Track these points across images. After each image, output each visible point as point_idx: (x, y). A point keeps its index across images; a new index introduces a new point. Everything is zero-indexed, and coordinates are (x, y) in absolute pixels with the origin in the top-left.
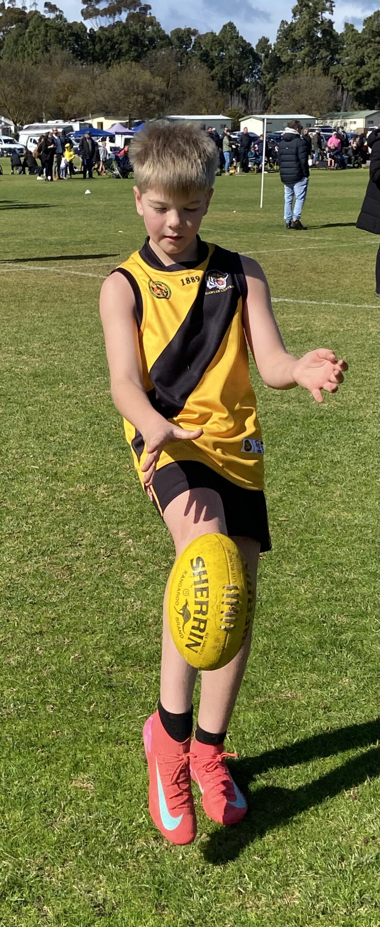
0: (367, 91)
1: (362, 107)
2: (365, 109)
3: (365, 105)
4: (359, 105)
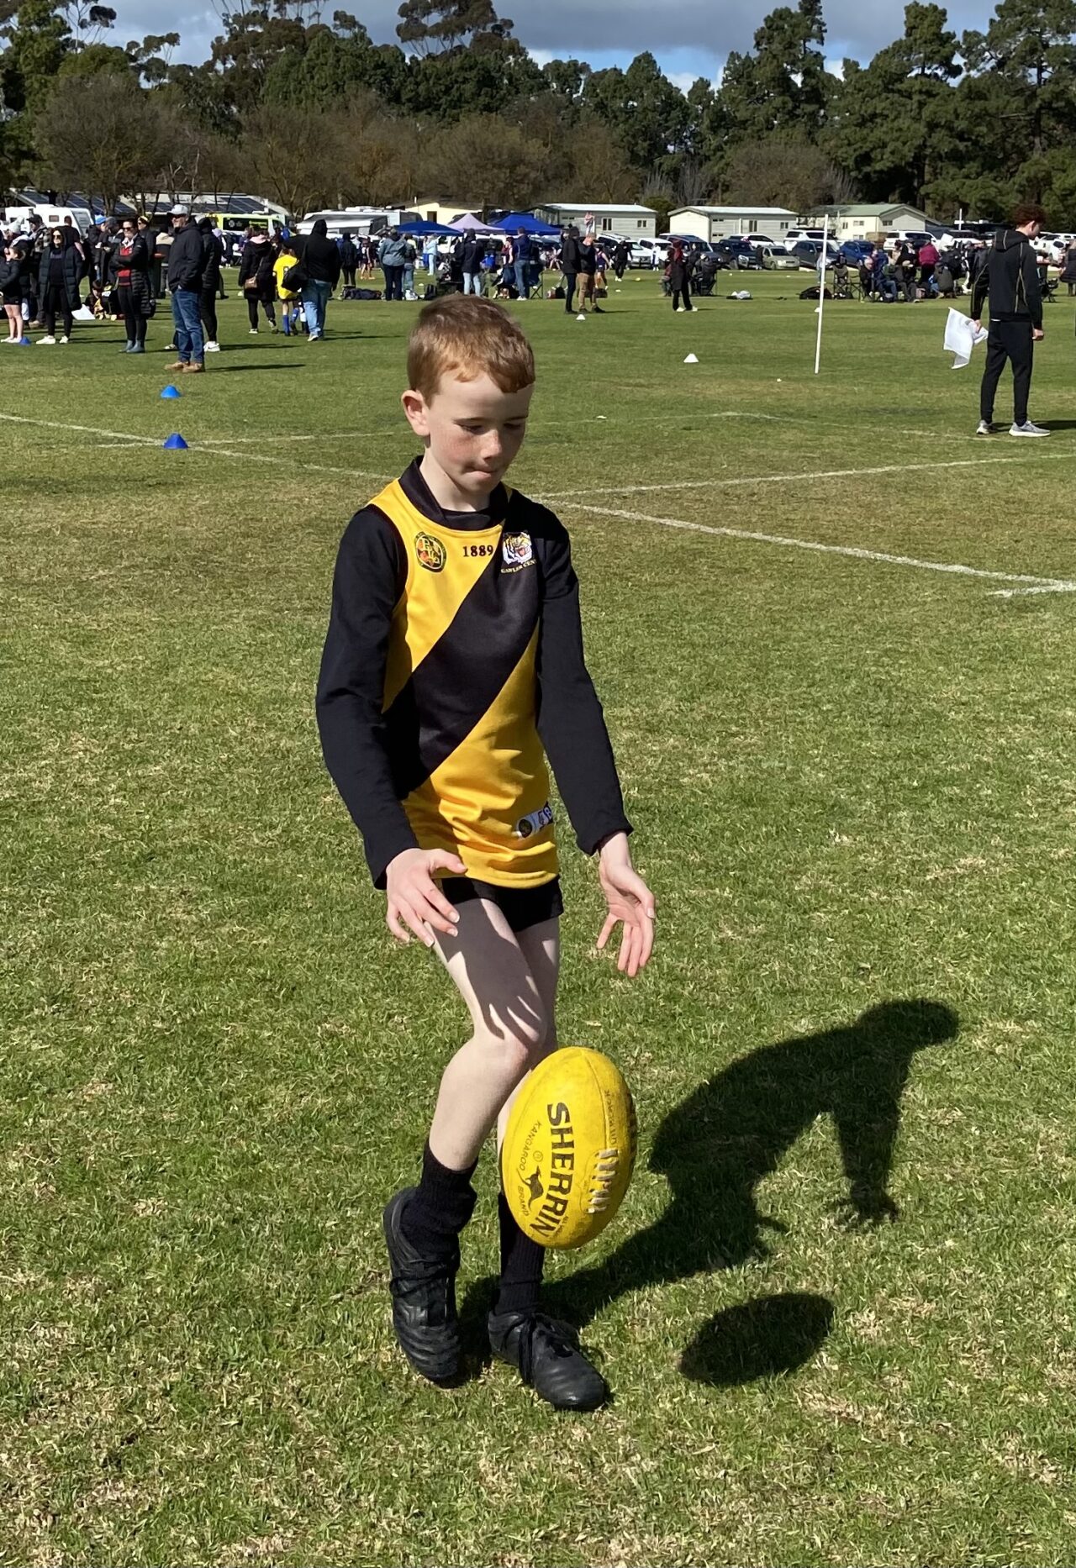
0: (880, 172)
1: (871, 199)
2: (875, 202)
3: (875, 195)
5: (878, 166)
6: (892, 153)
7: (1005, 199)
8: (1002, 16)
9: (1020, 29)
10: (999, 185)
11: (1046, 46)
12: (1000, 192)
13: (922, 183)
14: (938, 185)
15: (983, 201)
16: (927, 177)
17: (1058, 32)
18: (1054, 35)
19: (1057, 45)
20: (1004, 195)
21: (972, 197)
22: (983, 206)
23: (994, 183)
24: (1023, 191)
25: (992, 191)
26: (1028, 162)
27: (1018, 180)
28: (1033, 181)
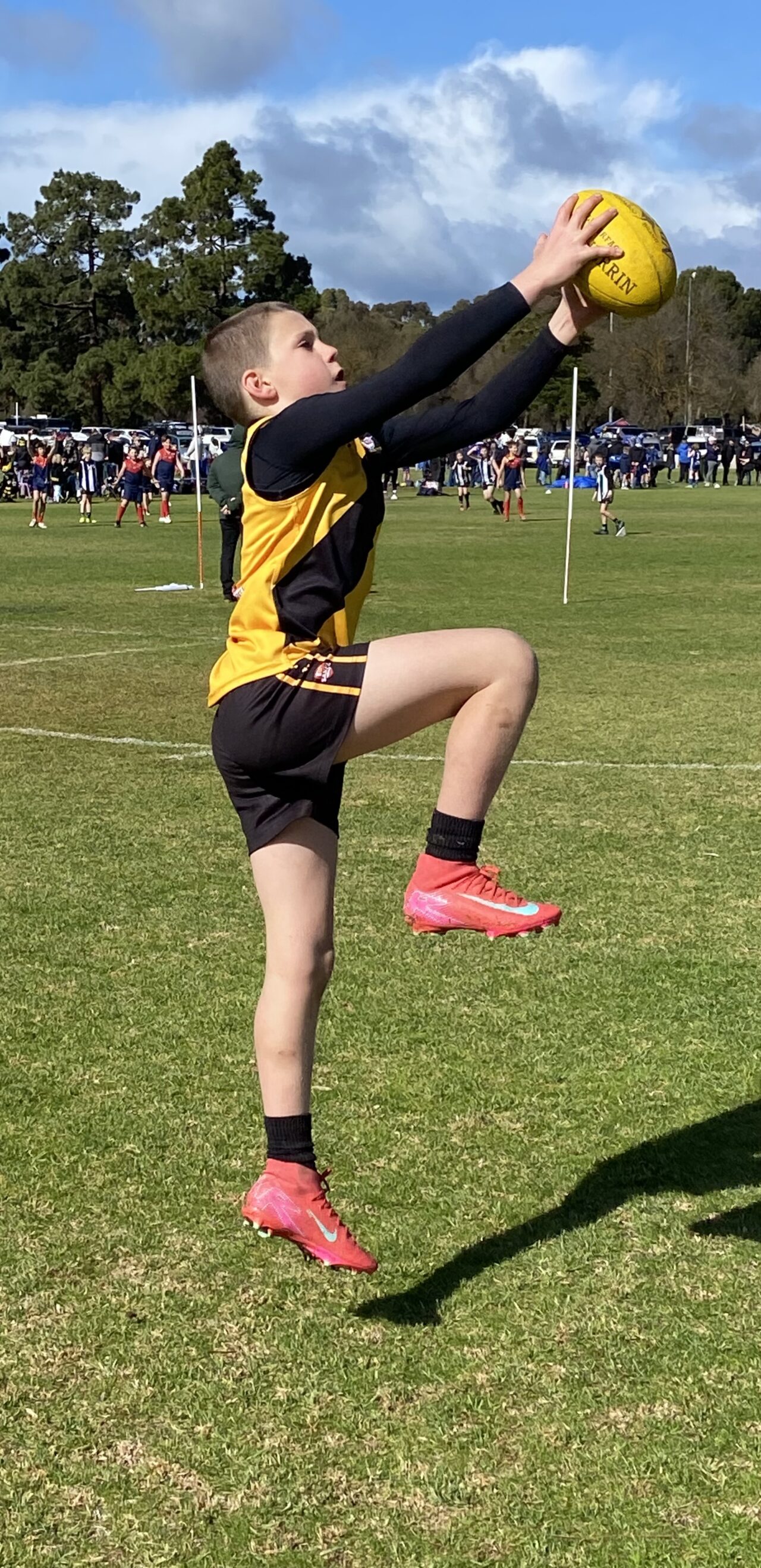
7: (63, 393)
8: (48, 198)
9: (69, 213)
11: (96, 232)
12: (59, 385)
15: (42, 395)
17: (109, 217)
18: (104, 220)
19: (108, 231)
20: (63, 388)
21: (29, 389)
22: (42, 400)
23: (51, 375)
24: (83, 384)
25: (50, 384)
26: (86, 354)
27: (76, 372)
28: (93, 373)
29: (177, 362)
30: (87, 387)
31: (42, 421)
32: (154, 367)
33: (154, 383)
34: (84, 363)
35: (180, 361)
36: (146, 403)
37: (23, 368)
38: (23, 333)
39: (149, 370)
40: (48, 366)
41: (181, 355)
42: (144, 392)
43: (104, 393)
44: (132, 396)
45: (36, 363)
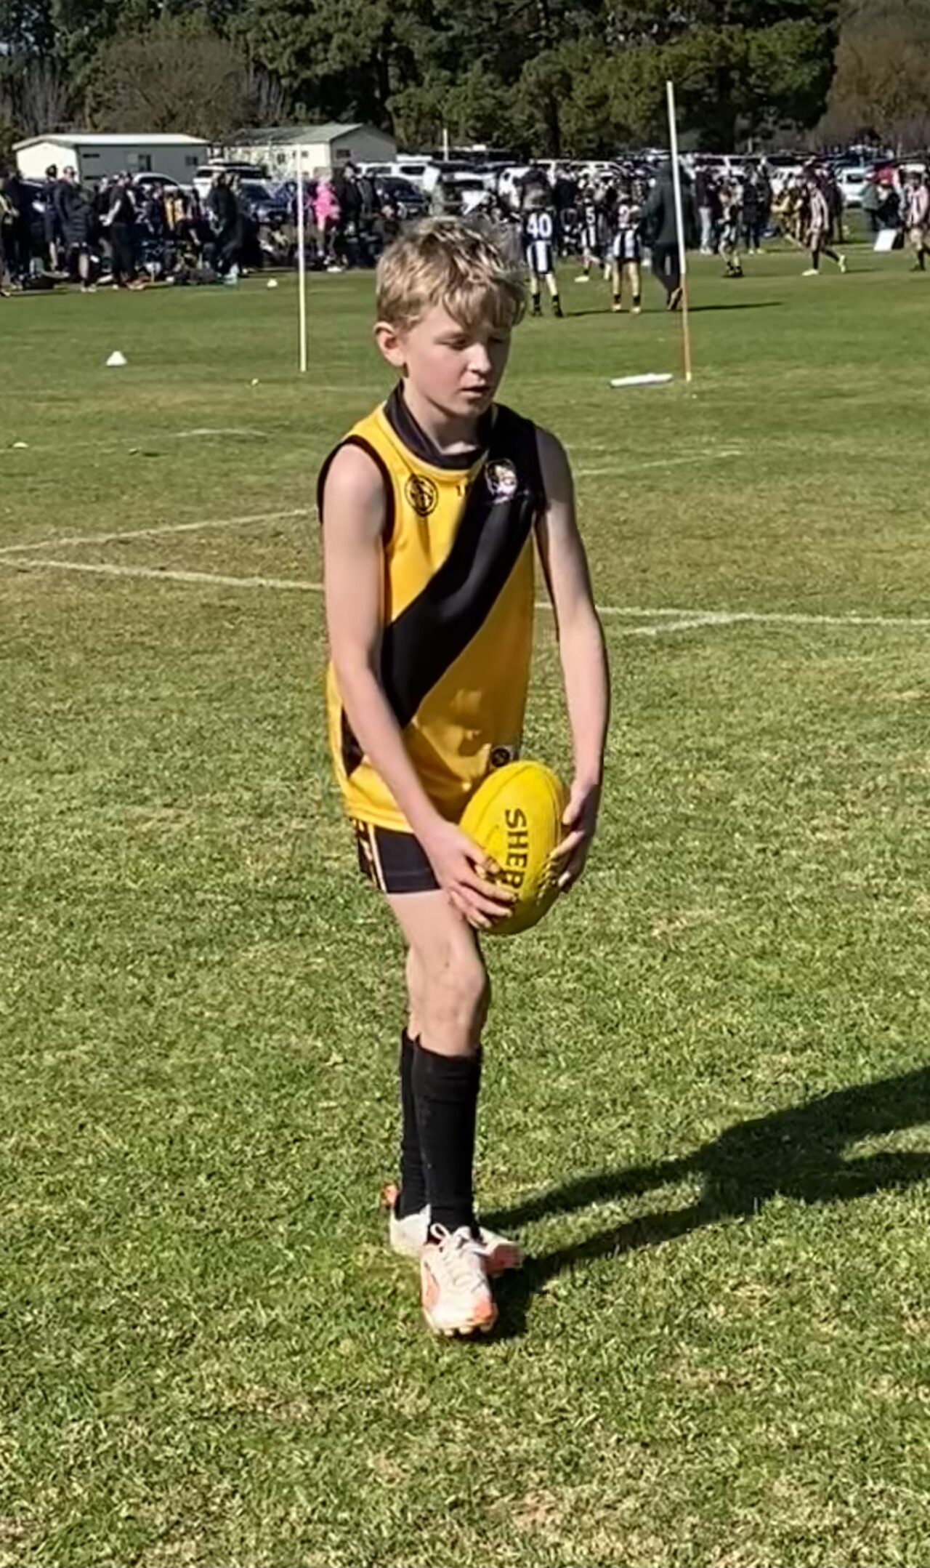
0: (326, 78)
1: (317, 117)
2: (323, 122)
3: (323, 111)
4: (308, 109)
5: (320, 70)
6: (340, 48)
7: (507, 114)
10: (498, 93)
12: (501, 104)
13: (387, 93)
14: (409, 95)
15: (478, 118)
16: (393, 84)
20: (506, 108)
21: (461, 113)
22: (479, 125)
23: (490, 91)
24: (531, 103)
25: (489, 103)
26: (536, 60)
27: (523, 86)
28: (545, 87)
29: (658, 68)
30: (538, 106)
31: (479, 155)
32: (626, 77)
33: (626, 97)
34: (533, 71)
35: (662, 66)
36: (618, 126)
37: (452, 83)
38: (451, 34)
39: (621, 80)
40: (485, 79)
41: (663, 57)
42: (614, 111)
43: (561, 114)
44: (600, 117)
45: (469, 74)
